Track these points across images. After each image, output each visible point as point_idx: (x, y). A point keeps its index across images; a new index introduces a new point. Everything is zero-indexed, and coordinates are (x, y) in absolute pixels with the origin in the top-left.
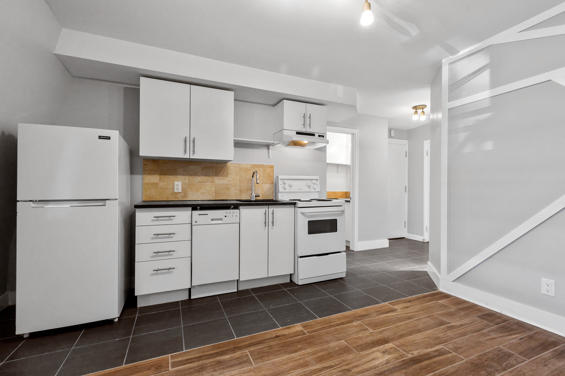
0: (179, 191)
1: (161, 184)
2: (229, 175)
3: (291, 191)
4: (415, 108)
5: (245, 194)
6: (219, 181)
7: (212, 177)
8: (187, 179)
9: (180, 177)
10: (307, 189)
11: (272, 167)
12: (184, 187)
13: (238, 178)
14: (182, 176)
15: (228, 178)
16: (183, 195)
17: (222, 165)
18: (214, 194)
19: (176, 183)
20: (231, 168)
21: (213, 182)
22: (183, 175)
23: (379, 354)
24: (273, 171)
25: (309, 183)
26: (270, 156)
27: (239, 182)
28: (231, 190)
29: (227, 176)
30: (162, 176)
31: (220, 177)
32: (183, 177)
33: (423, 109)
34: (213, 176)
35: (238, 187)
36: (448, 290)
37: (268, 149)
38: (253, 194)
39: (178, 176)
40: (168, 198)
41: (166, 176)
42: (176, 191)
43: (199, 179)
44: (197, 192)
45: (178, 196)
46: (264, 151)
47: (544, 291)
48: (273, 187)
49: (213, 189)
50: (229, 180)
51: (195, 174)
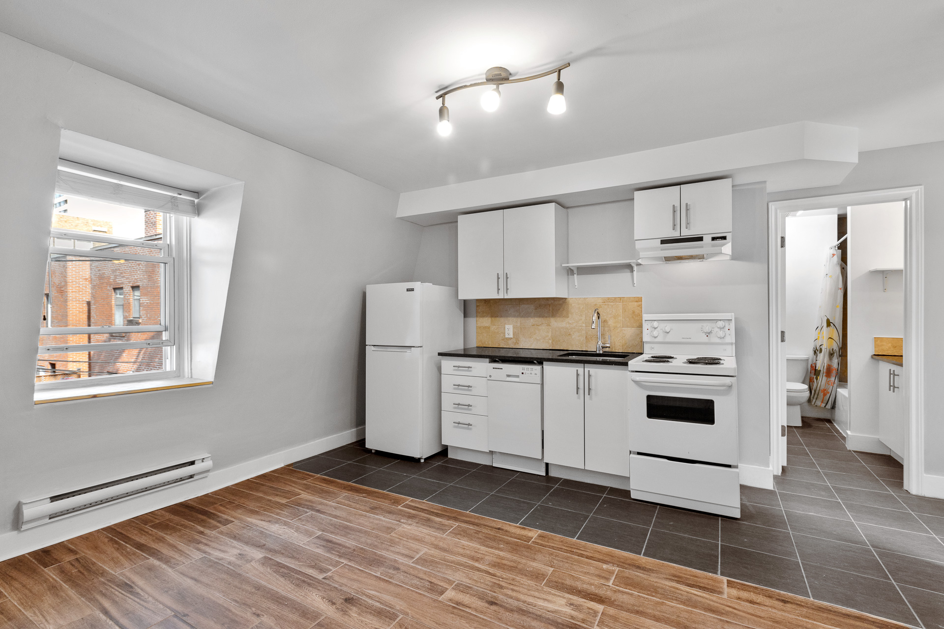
0: (510, 337)
1: (493, 328)
2: (570, 315)
3: (667, 340)
6: (557, 323)
7: (548, 318)
8: (518, 321)
9: (510, 319)
10: (704, 339)
11: (639, 300)
12: (515, 332)
13: (583, 318)
14: (513, 318)
15: (569, 319)
16: (515, 342)
17: (561, 302)
18: (550, 341)
19: (507, 326)
20: (573, 305)
21: (549, 325)
22: (514, 316)
24: (640, 306)
25: (707, 327)
26: (635, 282)
27: (584, 325)
28: (573, 337)
29: (568, 317)
30: (493, 318)
31: (558, 319)
32: (515, 319)
34: (549, 317)
35: (584, 332)
37: (632, 271)
38: (599, 343)
39: (509, 318)
40: (499, 345)
41: (497, 318)
42: (507, 336)
43: (532, 321)
44: (530, 337)
45: (510, 342)
46: (625, 275)
48: (642, 332)
49: (550, 334)
50: (570, 322)
51: (527, 315)
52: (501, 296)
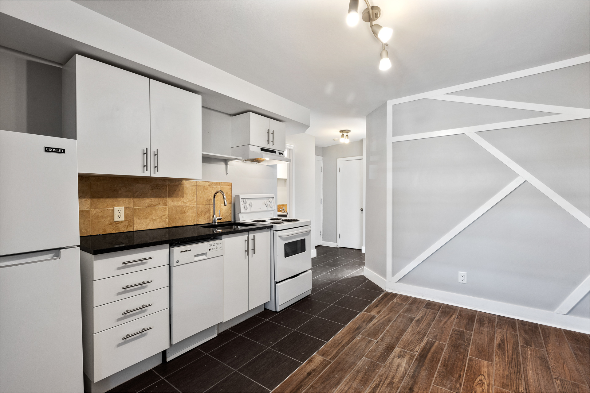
0: (121, 220)
1: (94, 211)
2: (185, 195)
3: (252, 210)
4: (342, 131)
5: (203, 217)
6: (173, 203)
7: (164, 198)
8: (132, 202)
9: (120, 200)
10: (265, 208)
11: (230, 185)
12: (128, 214)
13: (195, 198)
14: (124, 199)
15: (184, 198)
16: (127, 224)
17: (177, 183)
18: (167, 220)
19: (116, 208)
20: (187, 186)
21: (165, 205)
22: (127, 197)
23: (397, 361)
24: (231, 189)
25: (266, 201)
26: (228, 172)
27: (196, 203)
28: (187, 214)
29: (183, 197)
30: (95, 200)
31: (175, 199)
32: (127, 200)
33: (347, 133)
34: (166, 197)
35: (195, 209)
36: (393, 290)
37: (226, 164)
38: (215, 217)
39: (119, 199)
40: (105, 230)
41: (102, 200)
42: (116, 219)
43: (148, 201)
44: (146, 218)
45: (120, 226)
46: (222, 165)
47: (460, 281)
48: (231, 207)
49: (167, 214)
50: (185, 201)
51: (142, 195)
52: (147, 174)
